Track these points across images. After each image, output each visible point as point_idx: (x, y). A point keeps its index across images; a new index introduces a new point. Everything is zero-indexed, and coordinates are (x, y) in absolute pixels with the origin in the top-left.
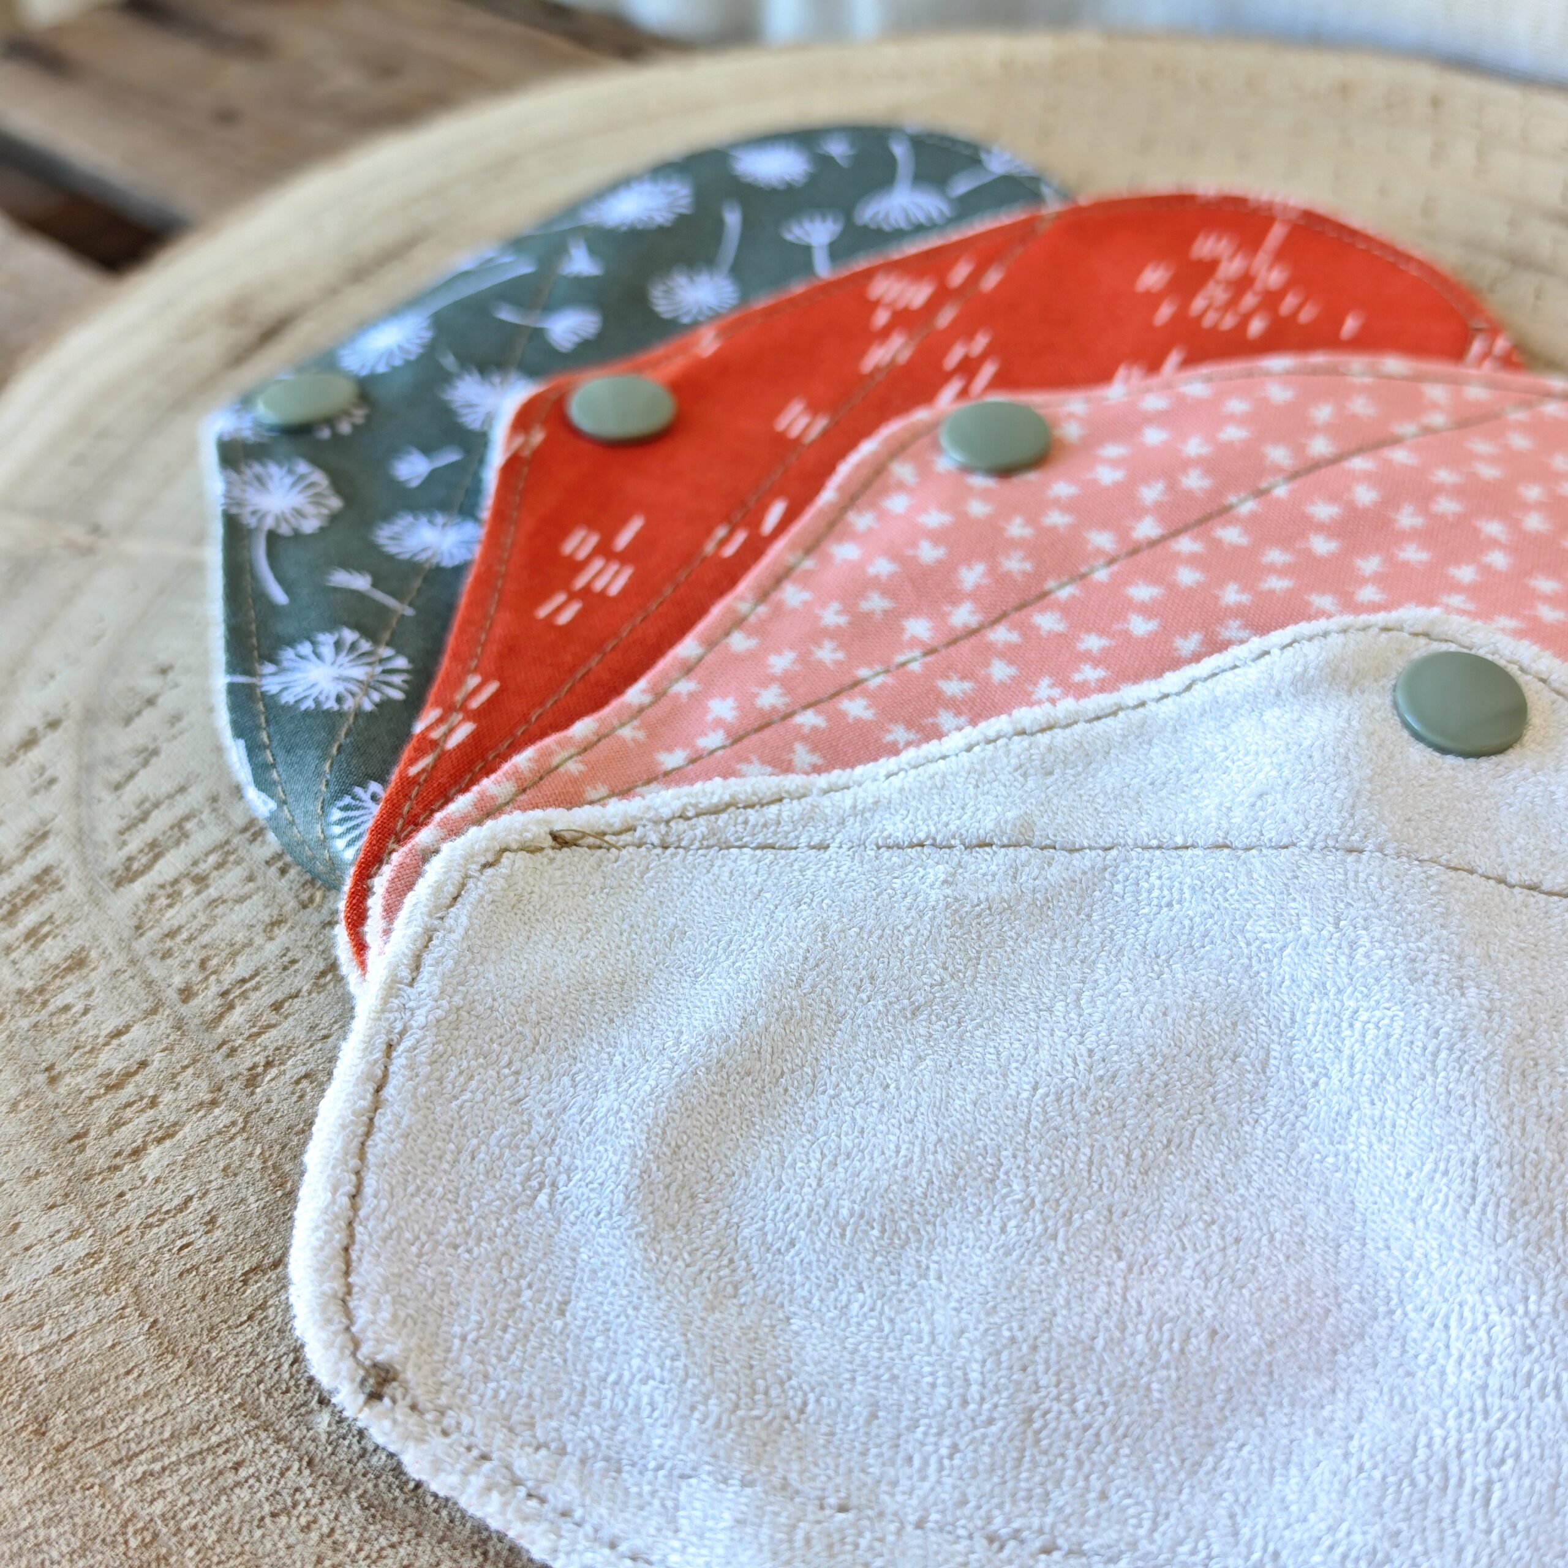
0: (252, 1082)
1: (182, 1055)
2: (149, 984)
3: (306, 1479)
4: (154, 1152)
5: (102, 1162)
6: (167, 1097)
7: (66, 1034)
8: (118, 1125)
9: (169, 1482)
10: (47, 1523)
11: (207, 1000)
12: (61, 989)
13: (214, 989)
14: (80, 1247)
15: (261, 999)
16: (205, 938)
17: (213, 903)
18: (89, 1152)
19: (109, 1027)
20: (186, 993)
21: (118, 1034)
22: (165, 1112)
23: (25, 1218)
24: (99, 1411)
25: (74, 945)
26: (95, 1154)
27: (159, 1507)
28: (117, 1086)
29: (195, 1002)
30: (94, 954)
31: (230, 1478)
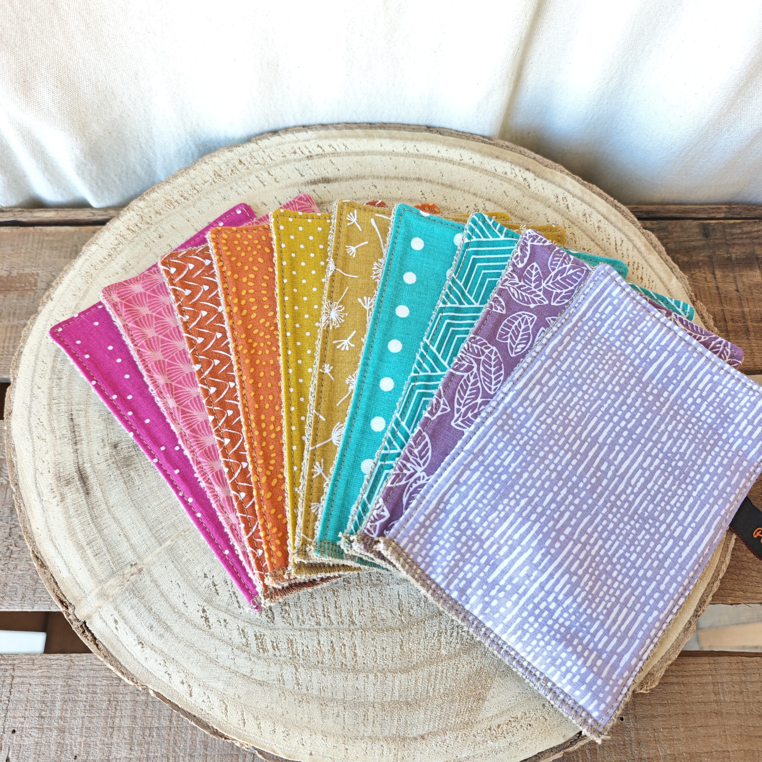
0: (353, 623)
1: (335, 633)
2: (309, 630)
3: (453, 662)
4: (358, 651)
5: (353, 663)
6: (345, 642)
7: (311, 655)
8: (345, 654)
9: (438, 686)
10: (432, 713)
11: (324, 621)
12: (297, 649)
13: (322, 618)
14: (371, 677)
15: (332, 609)
16: (305, 612)
17: (295, 605)
18: (348, 664)
19: (316, 645)
20: (318, 624)
21: (319, 643)
22: (348, 644)
23: (356, 685)
24: (413, 692)
25: (285, 640)
26: (350, 663)
27: (442, 691)
28: (334, 650)
29: (322, 623)
30: (291, 637)
31: (444, 675)
